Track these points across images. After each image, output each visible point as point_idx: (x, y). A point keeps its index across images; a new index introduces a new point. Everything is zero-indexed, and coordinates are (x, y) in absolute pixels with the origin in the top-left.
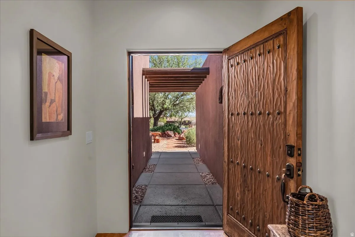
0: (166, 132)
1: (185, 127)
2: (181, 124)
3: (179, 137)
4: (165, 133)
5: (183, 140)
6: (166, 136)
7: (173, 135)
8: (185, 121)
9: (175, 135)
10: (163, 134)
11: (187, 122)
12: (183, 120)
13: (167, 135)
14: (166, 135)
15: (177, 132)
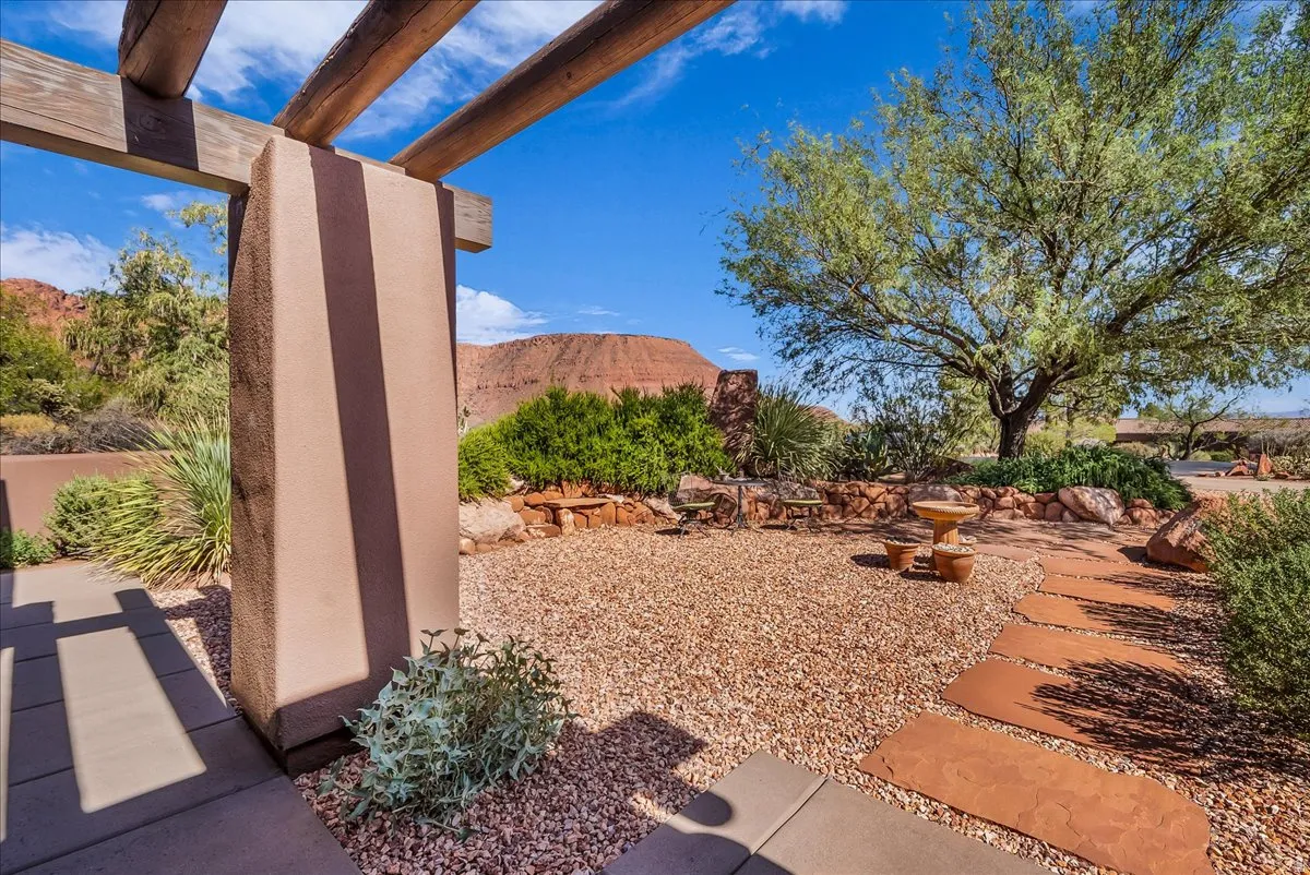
0: (1065, 495)
1: (1214, 458)
2: (1191, 445)
3: (1159, 541)
4: (1057, 499)
5: (1186, 569)
6: (1067, 514)
7: (1116, 514)
8: (1210, 436)
9: (1127, 512)
10: (1045, 504)
11: (1222, 437)
12: (1201, 430)
13: (1073, 513)
14: (1066, 507)
15: (1147, 496)
